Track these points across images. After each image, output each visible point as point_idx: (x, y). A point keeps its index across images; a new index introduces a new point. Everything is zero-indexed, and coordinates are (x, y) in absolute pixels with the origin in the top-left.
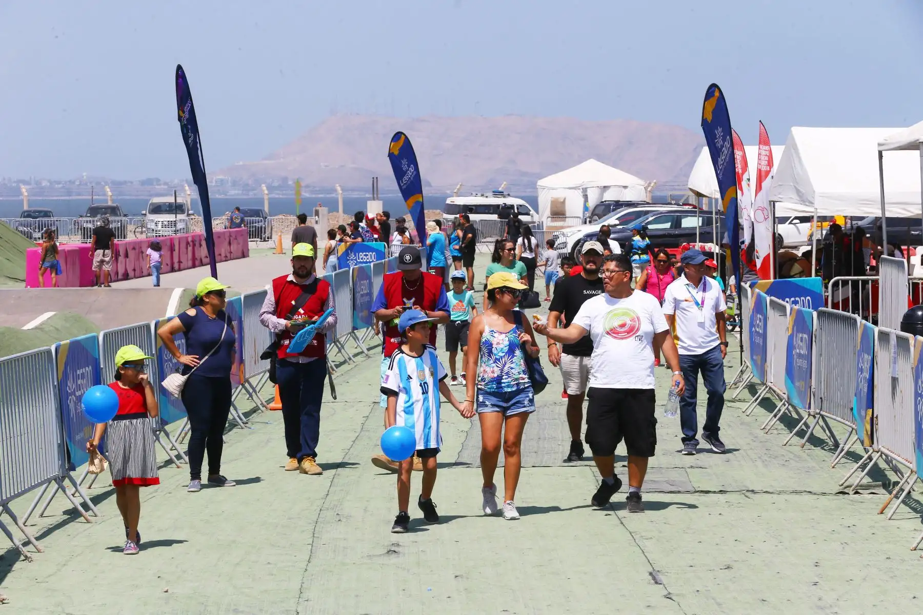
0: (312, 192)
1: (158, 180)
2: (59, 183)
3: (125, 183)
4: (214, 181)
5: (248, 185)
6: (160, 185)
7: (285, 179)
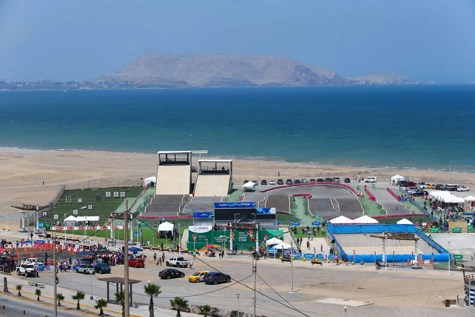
0: (138, 87)
1: (74, 82)
2: (33, 83)
3: (60, 83)
4: (97, 82)
5: (111, 84)
6: (75, 84)
7: (127, 82)
